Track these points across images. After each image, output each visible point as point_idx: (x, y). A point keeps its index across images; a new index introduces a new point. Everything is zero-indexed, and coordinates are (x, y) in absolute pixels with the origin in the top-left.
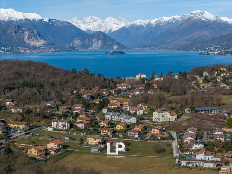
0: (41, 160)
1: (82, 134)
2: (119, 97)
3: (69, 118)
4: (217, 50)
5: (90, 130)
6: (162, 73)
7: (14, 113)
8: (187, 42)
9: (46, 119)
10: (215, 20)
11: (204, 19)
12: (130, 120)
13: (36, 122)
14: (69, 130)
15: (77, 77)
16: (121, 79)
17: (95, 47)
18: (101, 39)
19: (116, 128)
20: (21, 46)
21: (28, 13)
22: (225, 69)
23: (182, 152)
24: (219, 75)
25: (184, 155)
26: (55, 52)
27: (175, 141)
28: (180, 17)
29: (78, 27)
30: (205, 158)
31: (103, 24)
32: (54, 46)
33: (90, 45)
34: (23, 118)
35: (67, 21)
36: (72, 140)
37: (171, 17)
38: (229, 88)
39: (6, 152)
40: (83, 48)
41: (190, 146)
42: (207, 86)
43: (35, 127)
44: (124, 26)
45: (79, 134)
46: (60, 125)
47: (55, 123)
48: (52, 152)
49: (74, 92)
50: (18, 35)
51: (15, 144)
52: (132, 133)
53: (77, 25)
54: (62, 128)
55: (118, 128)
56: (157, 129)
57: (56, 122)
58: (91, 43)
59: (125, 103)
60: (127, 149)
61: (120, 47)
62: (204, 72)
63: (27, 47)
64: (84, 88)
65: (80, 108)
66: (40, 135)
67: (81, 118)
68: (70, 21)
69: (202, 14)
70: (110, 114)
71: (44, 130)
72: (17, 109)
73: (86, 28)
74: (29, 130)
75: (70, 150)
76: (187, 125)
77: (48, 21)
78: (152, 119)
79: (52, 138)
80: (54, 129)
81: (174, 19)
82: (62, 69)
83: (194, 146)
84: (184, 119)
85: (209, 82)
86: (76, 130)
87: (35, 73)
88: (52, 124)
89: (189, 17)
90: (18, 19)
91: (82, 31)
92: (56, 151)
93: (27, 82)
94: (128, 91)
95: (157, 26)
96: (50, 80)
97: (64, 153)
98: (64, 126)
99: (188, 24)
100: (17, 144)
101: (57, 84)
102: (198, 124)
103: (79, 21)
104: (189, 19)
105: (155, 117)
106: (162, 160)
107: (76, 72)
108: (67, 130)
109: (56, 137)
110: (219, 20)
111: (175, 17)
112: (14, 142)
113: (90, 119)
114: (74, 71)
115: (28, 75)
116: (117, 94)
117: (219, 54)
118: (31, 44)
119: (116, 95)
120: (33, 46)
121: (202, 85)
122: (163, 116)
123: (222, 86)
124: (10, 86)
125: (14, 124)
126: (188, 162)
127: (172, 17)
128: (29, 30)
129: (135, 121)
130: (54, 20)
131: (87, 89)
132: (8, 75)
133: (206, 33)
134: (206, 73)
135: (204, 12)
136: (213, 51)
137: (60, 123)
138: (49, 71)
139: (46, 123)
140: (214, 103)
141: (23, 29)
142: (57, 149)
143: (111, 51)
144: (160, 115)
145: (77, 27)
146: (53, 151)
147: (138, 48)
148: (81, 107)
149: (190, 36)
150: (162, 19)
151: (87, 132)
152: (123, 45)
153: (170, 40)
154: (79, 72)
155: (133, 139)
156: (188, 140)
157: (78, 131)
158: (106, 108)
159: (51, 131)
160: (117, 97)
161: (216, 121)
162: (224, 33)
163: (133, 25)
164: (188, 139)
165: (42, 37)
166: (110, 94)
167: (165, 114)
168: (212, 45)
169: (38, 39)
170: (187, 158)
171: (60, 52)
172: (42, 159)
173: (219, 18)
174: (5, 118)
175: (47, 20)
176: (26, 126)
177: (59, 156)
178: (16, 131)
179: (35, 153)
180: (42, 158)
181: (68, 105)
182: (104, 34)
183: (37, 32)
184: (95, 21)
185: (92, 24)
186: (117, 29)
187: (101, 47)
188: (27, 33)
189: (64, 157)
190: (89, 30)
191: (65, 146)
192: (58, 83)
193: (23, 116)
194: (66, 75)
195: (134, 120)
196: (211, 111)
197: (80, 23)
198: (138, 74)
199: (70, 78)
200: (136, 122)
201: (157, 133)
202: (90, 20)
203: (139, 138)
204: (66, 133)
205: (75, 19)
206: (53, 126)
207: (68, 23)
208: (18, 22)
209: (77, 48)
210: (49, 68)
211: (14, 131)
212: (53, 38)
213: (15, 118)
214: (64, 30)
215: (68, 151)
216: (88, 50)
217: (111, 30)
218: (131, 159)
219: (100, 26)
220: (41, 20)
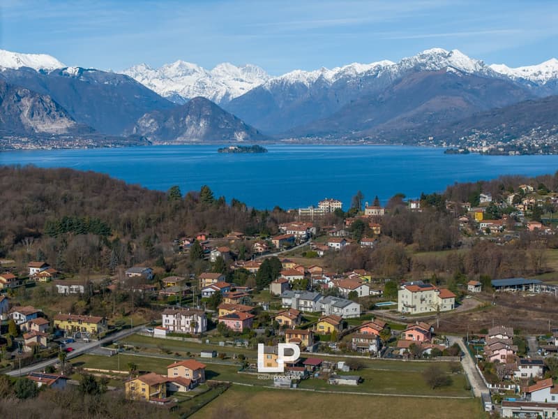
0: (161, 408)
1: (239, 344)
2: (293, 255)
3: (195, 306)
4: (485, 142)
5: (256, 334)
6: (377, 198)
7: (64, 295)
8: (411, 124)
9: (143, 309)
10: (478, 70)
11: (452, 69)
12: (347, 310)
13: (121, 315)
14: (206, 336)
15: (184, 207)
16: (285, 212)
17: (192, 137)
18: (206, 117)
19: (316, 329)
20: (13, 134)
21: (29, 55)
22: (531, 188)
23: (493, 386)
24: (518, 201)
25: (500, 391)
26: (97, 147)
27: (467, 359)
28: (393, 64)
29: (149, 88)
30: (553, 398)
31: (208, 80)
32: (94, 134)
33: (180, 131)
34: (88, 306)
35: (122, 73)
36: (221, 359)
37: (372, 64)
38: (549, 231)
39: (84, 387)
40: (164, 139)
41: (510, 371)
42: (496, 228)
43: (120, 328)
44: (259, 84)
45: (231, 344)
46: (183, 323)
47: (171, 318)
48: (182, 389)
49: (182, 244)
50: (6, 108)
51: (85, 369)
52: (362, 340)
53: (145, 83)
54: (187, 331)
55: (321, 330)
56: (417, 329)
57: (174, 315)
58: (181, 126)
59: (315, 269)
60: (360, 378)
61: (251, 136)
62: (481, 195)
63: (29, 136)
64: (204, 235)
65: (215, 281)
66: (138, 348)
67: (228, 307)
68: (128, 73)
69: (446, 57)
70: (294, 296)
71: (145, 335)
72: (70, 286)
73: (166, 90)
74: (108, 334)
75: (222, 384)
76: (484, 321)
77: (76, 73)
78: (396, 306)
79: (169, 354)
80: (170, 334)
81: (379, 69)
82: (145, 188)
83: (519, 371)
84: (472, 305)
85: (498, 218)
86: (224, 335)
87: (84, 198)
88: (164, 321)
89: (415, 64)
90: (5, 69)
91: (159, 96)
92: (193, 385)
93: (71, 219)
94: (310, 240)
95: (339, 85)
96: (120, 216)
97: (210, 389)
98: (194, 325)
99: (413, 80)
100: (89, 369)
101: (140, 224)
102: (509, 317)
103: (152, 73)
104: (417, 69)
105: (403, 302)
106: (451, 405)
107: (181, 195)
108: (201, 336)
109: (180, 353)
110: (488, 72)
111: (382, 63)
112: (82, 363)
113: (250, 308)
114: (176, 192)
115: (65, 202)
116: (287, 249)
117: (493, 152)
118: (38, 130)
119: (285, 251)
120: (43, 132)
121: (484, 225)
122: (422, 300)
123: (531, 227)
124: (28, 229)
125: (70, 322)
126: (517, 409)
127: (375, 64)
128: (33, 94)
129: (358, 312)
130: (92, 70)
131: (210, 236)
132: (21, 202)
133: (458, 102)
134: (486, 196)
135: (451, 52)
136: (476, 144)
137: (183, 317)
138: (116, 193)
139: (145, 317)
140: (528, 268)
141: (19, 93)
142: (192, 381)
143: (232, 146)
144: (416, 297)
145: (147, 86)
146: (184, 384)
147: (293, 138)
148: (218, 279)
149: (420, 109)
150: (350, 67)
151: (250, 338)
152: (257, 132)
153: (370, 120)
154: (189, 195)
155: (366, 355)
156: (498, 357)
157: (227, 336)
158: (278, 283)
159: (160, 337)
160: (287, 254)
161: (550, 312)
162: (500, 103)
163: (282, 82)
164: (498, 354)
165: (65, 111)
166: (270, 248)
167: (428, 296)
168: (473, 131)
169: (54, 117)
170: (512, 400)
171: (108, 147)
172: (162, 406)
173: (486, 67)
174: (43, 307)
175: (74, 70)
176: (99, 326)
177: (199, 398)
178: (77, 338)
179: (144, 390)
180: (163, 403)
181: (180, 274)
182: (211, 104)
183: (52, 100)
184: (189, 74)
185: (182, 81)
186: (243, 92)
187: (207, 136)
188: (27, 103)
189: (212, 400)
190: (175, 95)
191: (209, 374)
192: (141, 222)
193: (89, 302)
194: (158, 204)
195: (356, 309)
196: (527, 288)
197: (154, 78)
198: (323, 201)
199: (168, 210)
200: (361, 315)
201: (418, 339)
202: (177, 71)
203: (379, 352)
204: (200, 342)
205: (141, 68)
206: (166, 325)
207: (126, 77)
208: (5, 74)
209: (149, 139)
210: (114, 185)
211: (71, 338)
212: (88, 115)
213: (69, 307)
214: (116, 95)
215: (219, 384)
216: (175, 142)
217: (227, 94)
218: (374, 404)
219: (202, 86)
220: (60, 72)
